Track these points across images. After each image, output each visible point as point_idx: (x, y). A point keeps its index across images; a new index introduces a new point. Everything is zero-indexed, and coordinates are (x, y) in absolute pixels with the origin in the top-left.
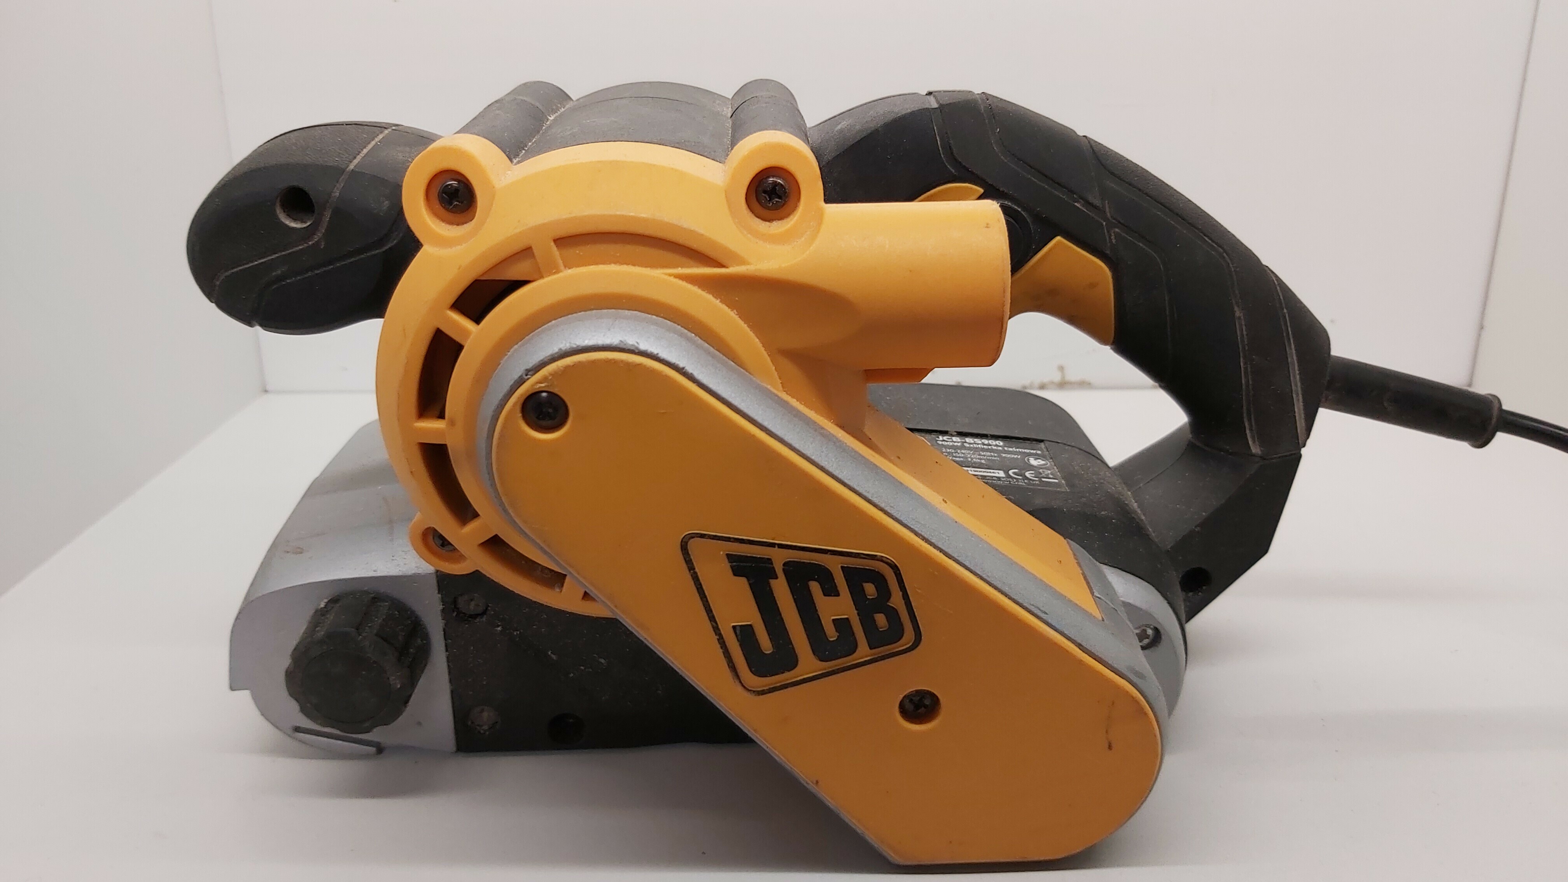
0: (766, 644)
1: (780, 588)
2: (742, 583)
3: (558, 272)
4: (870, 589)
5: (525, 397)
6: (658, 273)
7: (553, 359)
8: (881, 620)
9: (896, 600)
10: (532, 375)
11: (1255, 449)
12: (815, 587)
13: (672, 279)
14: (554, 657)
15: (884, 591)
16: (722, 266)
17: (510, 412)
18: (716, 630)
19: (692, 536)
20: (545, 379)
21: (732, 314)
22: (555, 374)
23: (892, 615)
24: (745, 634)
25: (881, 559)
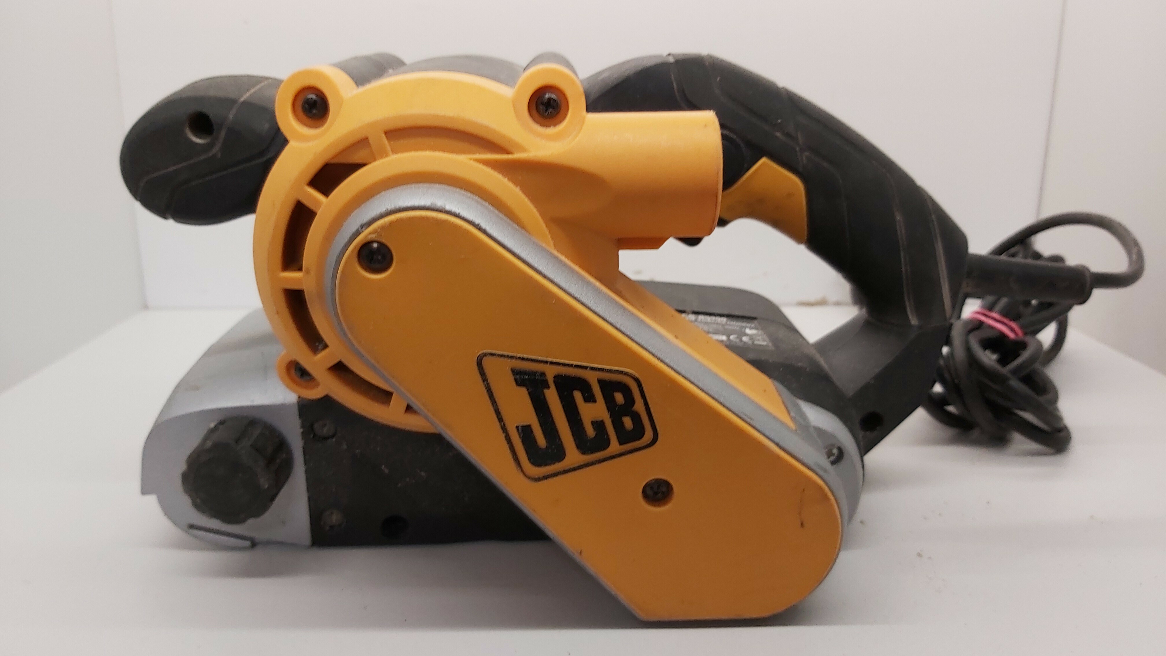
0: (541, 440)
1: (552, 396)
2: (523, 391)
3: (387, 155)
4: (619, 398)
5: (360, 245)
6: (462, 158)
7: (382, 216)
8: (628, 422)
9: (639, 406)
10: (366, 228)
11: (914, 321)
12: (578, 395)
13: (472, 162)
14: (387, 471)
15: (630, 400)
16: (508, 152)
17: (349, 257)
18: (504, 429)
19: (485, 355)
20: (375, 231)
21: (517, 190)
22: (383, 228)
23: (636, 418)
24: (526, 432)
25: (627, 374)
